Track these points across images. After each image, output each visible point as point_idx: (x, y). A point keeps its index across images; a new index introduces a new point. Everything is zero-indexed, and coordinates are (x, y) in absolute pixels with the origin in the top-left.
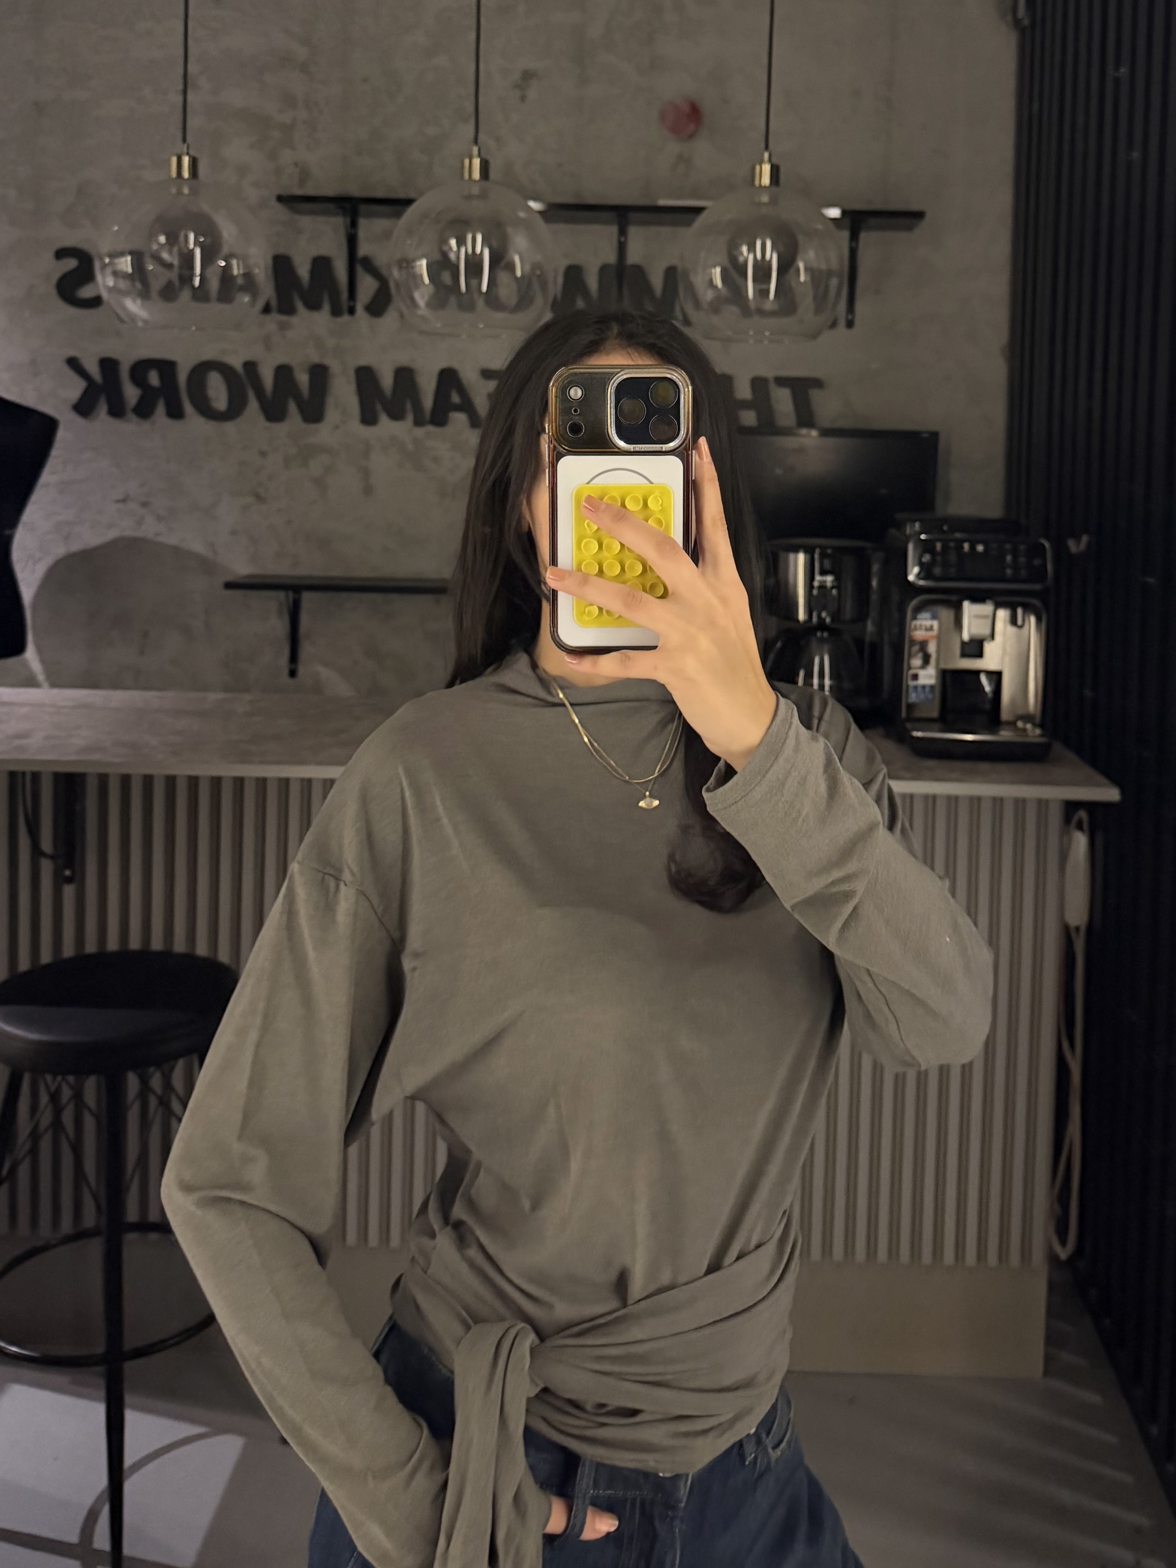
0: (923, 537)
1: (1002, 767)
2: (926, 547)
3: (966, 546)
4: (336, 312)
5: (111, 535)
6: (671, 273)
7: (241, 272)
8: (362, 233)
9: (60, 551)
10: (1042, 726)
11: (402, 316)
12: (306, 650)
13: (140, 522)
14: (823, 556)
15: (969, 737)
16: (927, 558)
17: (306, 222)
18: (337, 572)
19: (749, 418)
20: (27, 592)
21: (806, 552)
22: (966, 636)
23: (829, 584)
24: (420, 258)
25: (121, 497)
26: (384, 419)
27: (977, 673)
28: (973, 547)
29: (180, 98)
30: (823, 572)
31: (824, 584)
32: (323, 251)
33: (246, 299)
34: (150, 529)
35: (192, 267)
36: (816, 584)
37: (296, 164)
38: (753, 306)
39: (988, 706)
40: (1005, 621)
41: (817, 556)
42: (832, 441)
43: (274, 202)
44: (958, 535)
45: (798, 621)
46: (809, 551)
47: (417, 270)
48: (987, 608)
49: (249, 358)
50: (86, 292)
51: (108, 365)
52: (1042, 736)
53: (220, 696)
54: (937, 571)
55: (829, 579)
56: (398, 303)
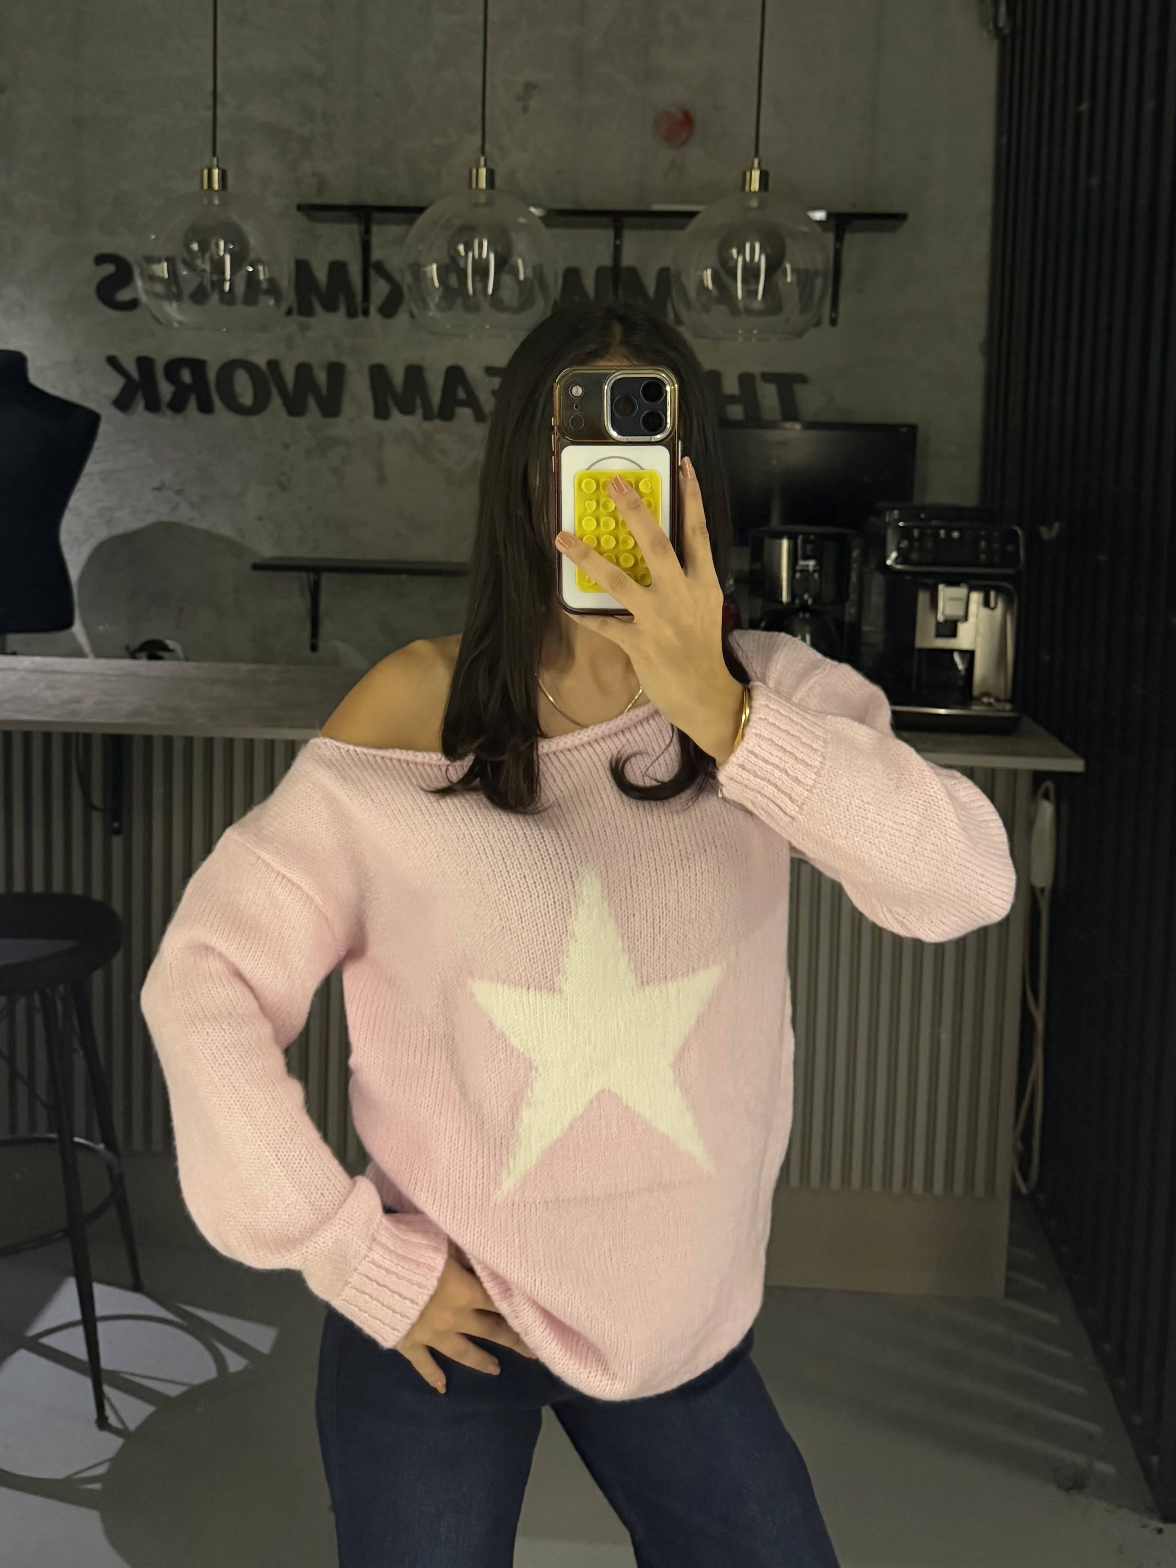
0: (901, 524)
1: (973, 739)
2: (905, 533)
3: (942, 533)
4: (351, 314)
5: (150, 519)
6: (664, 276)
7: (267, 276)
8: (375, 240)
9: (103, 534)
10: (1011, 701)
11: (412, 316)
12: (326, 626)
13: (175, 508)
14: (806, 541)
15: (942, 711)
16: (904, 544)
17: (323, 228)
18: (354, 554)
19: (736, 412)
20: (74, 573)
21: (789, 538)
22: (941, 618)
23: (811, 569)
24: (431, 263)
25: (156, 484)
26: (396, 414)
27: (950, 652)
28: (948, 534)
29: (210, 114)
30: (806, 558)
31: (806, 569)
32: (339, 257)
33: (272, 302)
34: (184, 515)
35: (223, 273)
36: (798, 568)
37: (314, 175)
38: (741, 305)
39: (961, 682)
40: (978, 605)
41: (800, 542)
42: (813, 434)
43: (293, 210)
44: (934, 523)
45: (781, 602)
46: (792, 538)
47: (429, 275)
48: (960, 591)
49: (272, 356)
50: (124, 295)
51: (145, 363)
52: (1011, 711)
53: (252, 667)
54: (914, 556)
55: (811, 563)
56: (409, 304)
